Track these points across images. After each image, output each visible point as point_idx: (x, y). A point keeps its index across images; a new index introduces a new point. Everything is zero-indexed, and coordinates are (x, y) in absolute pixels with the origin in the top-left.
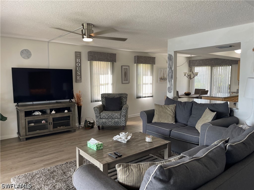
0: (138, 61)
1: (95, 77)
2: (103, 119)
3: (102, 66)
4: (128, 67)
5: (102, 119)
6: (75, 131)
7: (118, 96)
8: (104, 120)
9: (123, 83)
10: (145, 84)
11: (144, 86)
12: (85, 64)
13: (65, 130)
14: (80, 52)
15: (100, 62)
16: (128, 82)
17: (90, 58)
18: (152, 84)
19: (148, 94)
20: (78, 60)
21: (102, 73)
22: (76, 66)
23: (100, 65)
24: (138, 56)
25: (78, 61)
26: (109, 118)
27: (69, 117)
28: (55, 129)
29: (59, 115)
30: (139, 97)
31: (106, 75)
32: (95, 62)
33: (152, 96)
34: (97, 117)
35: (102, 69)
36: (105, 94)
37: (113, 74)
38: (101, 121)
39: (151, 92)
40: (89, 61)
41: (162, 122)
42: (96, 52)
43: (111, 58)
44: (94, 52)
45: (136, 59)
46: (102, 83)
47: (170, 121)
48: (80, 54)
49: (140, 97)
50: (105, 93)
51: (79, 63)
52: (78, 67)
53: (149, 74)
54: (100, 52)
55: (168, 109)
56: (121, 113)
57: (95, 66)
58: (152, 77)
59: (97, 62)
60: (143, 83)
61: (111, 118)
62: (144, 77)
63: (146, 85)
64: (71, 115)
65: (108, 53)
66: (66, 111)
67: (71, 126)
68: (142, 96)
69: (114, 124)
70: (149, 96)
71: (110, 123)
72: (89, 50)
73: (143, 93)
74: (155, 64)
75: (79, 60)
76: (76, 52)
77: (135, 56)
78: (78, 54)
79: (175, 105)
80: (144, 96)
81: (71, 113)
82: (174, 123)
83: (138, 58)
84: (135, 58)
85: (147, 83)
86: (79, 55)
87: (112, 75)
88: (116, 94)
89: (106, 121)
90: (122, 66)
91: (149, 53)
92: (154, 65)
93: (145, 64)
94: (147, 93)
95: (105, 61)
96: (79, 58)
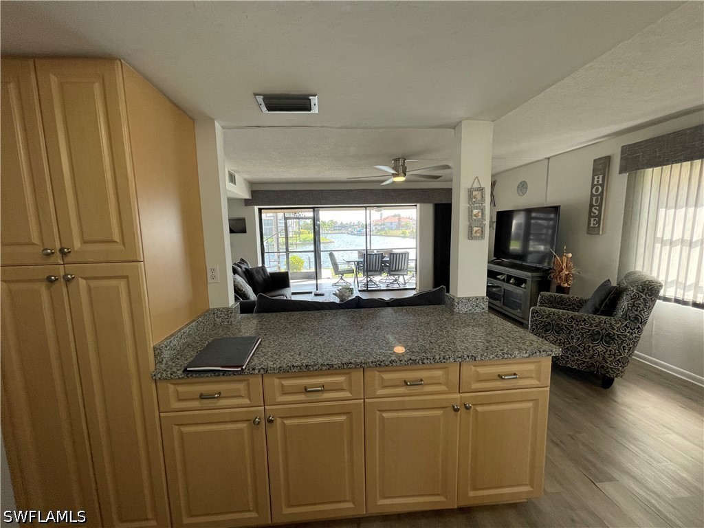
14: (608, 157)
20: (599, 178)
22: (591, 196)
25: (598, 181)
40: (627, 175)
42: (642, 142)
44: (635, 144)
48: (606, 163)
51: (600, 185)
52: (595, 196)
76: (596, 160)
78: (600, 164)
86: (601, 167)
96: (602, 172)
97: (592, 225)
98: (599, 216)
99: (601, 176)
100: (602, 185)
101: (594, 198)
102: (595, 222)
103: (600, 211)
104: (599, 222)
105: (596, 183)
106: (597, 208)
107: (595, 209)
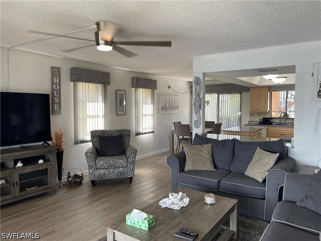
0: (137, 84)
1: (80, 106)
2: (100, 169)
3: (90, 90)
4: (124, 93)
5: (98, 169)
6: (55, 192)
7: (117, 134)
8: (102, 171)
9: (118, 114)
10: (146, 115)
11: (144, 118)
12: (67, 86)
13: (40, 193)
14: (59, 68)
15: (87, 84)
16: (124, 113)
17: (74, 77)
18: (153, 115)
19: (148, 129)
20: (56, 79)
21: (91, 100)
22: (53, 90)
23: (87, 88)
24: (136, 78)
25: (56, 82)
26: (110, 167)
27: (46, 170)
28: (24, 193)
29: (29, 169)
30: (138, 134)
31: (96, 103)
32: (81, 83)
33: (152, 132)
34: (90, 167)
35: (90, 94)
36: (97, 131)
37: (105, 101)
38: (97, 173)
39: (152, 127)
40: (72, 83)
41: (198, 169)
42: (83, 69)
43: (103, 78)
44: (81, 69)
45: (135, 81)
46: (91, 114)
47: (209, 167)
48: (59, 71)
49: (140, 134)
50: (97, 129)
51: (57, 84)
52: (56, 90)
53: (149, 103)
54: (89, 70)
55: (203, 150)
56: (127, 159)
57: (81, 90)
58: (152, 105)
59: (84, 83)
60: (143, 114)
61: (113, 167)
62: (144, 106)
63: (146, 117)
64: (49, 167)
65: (99, 71)
66: (41, 161)
67: (50, 185)
68: (141, 132)
69: (118, 176)
70: (149, 131)
71: (111, 174)
72: (73, 66)
73: (143, 128)
74: (156, 89)
75: (58, 80)
76: (52, 68)
77: (133, 78)
78: (56, 71)
79: (211, 144)
80: (144, 132)
81: (49, 163)
82: (214, 170)
83: (137, 80)
84: (133, 81)
85: (148, 114)
86: (57, 73)
87: (103, 103)
88: (114, 131)
89: (105, 172)
90: (116, 91)
91: (149, 75)
92: (155, 91)
93: (145, 89)
94: (148, 127)
95: (95, 83)
96: (58, 76)
97: (56, 109)
98: (60, 103)
99: (58, 79)
100: (59, 84)
101: (55, 92)
102: (57, 107)
103: (60, 99)
104: (60, 107)
105: (55, 82)
106: (58, 98)
107: (57, 98)
